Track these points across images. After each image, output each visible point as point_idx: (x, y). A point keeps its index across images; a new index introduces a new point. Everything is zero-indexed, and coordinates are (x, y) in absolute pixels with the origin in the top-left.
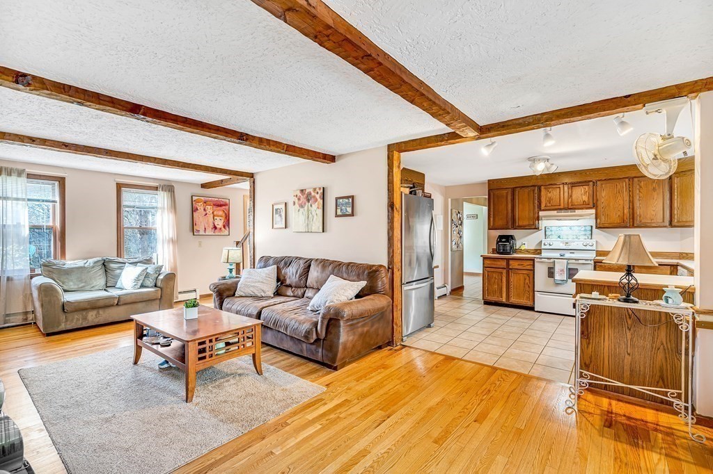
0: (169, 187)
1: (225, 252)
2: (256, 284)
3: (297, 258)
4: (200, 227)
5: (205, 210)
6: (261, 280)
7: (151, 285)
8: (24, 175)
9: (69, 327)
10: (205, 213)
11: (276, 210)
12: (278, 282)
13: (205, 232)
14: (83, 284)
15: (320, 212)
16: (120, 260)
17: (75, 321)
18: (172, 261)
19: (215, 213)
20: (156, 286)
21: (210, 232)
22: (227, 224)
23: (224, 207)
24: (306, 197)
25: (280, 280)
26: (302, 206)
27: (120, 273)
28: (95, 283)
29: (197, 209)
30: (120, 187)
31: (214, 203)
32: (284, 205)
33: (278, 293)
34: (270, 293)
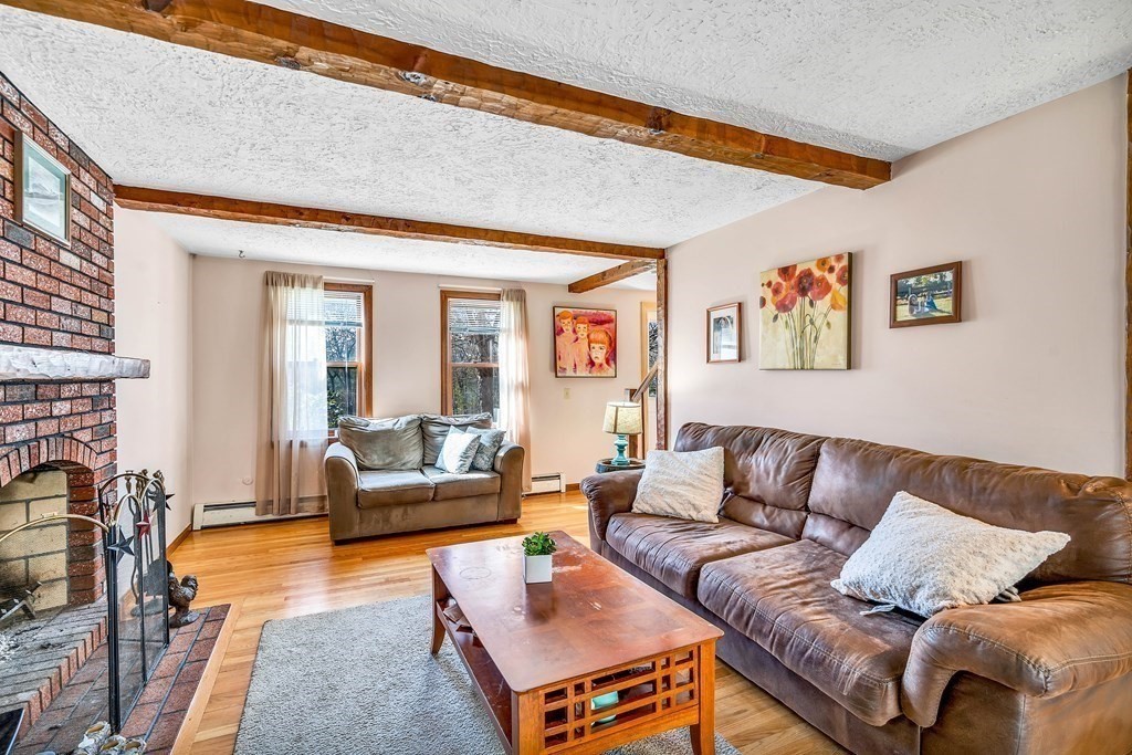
0: (517, 293)
1: (610, 412)
2: (679, 489)
3: (774, 432)
4: (566, 363)
5: (574, 331)
6: (688, 480)
7: (486, 467)
8: (321, 285)
9: (366, 533)
10: (574, 337)
11: (718, 321)
12: (726, 486)
13: (575, 372)
14: (391, 459)
15: (839, 318)
16: (444, 419)
17: (373, 523)
18: (522, 422)
19: (592, 337)
20: (493, 469)
21: (583, 371)
22: (612, 356)
23: (607, 325)
24: (797, 284)
25: (734, 484)
26: (783, 307)
27: (443, 443)
28: (407, 457)
29: (562, 330)
30: (446, 298)
31: (591, 318)
32: (735, 309)
33: (728, 516)
34: (710, 513)
